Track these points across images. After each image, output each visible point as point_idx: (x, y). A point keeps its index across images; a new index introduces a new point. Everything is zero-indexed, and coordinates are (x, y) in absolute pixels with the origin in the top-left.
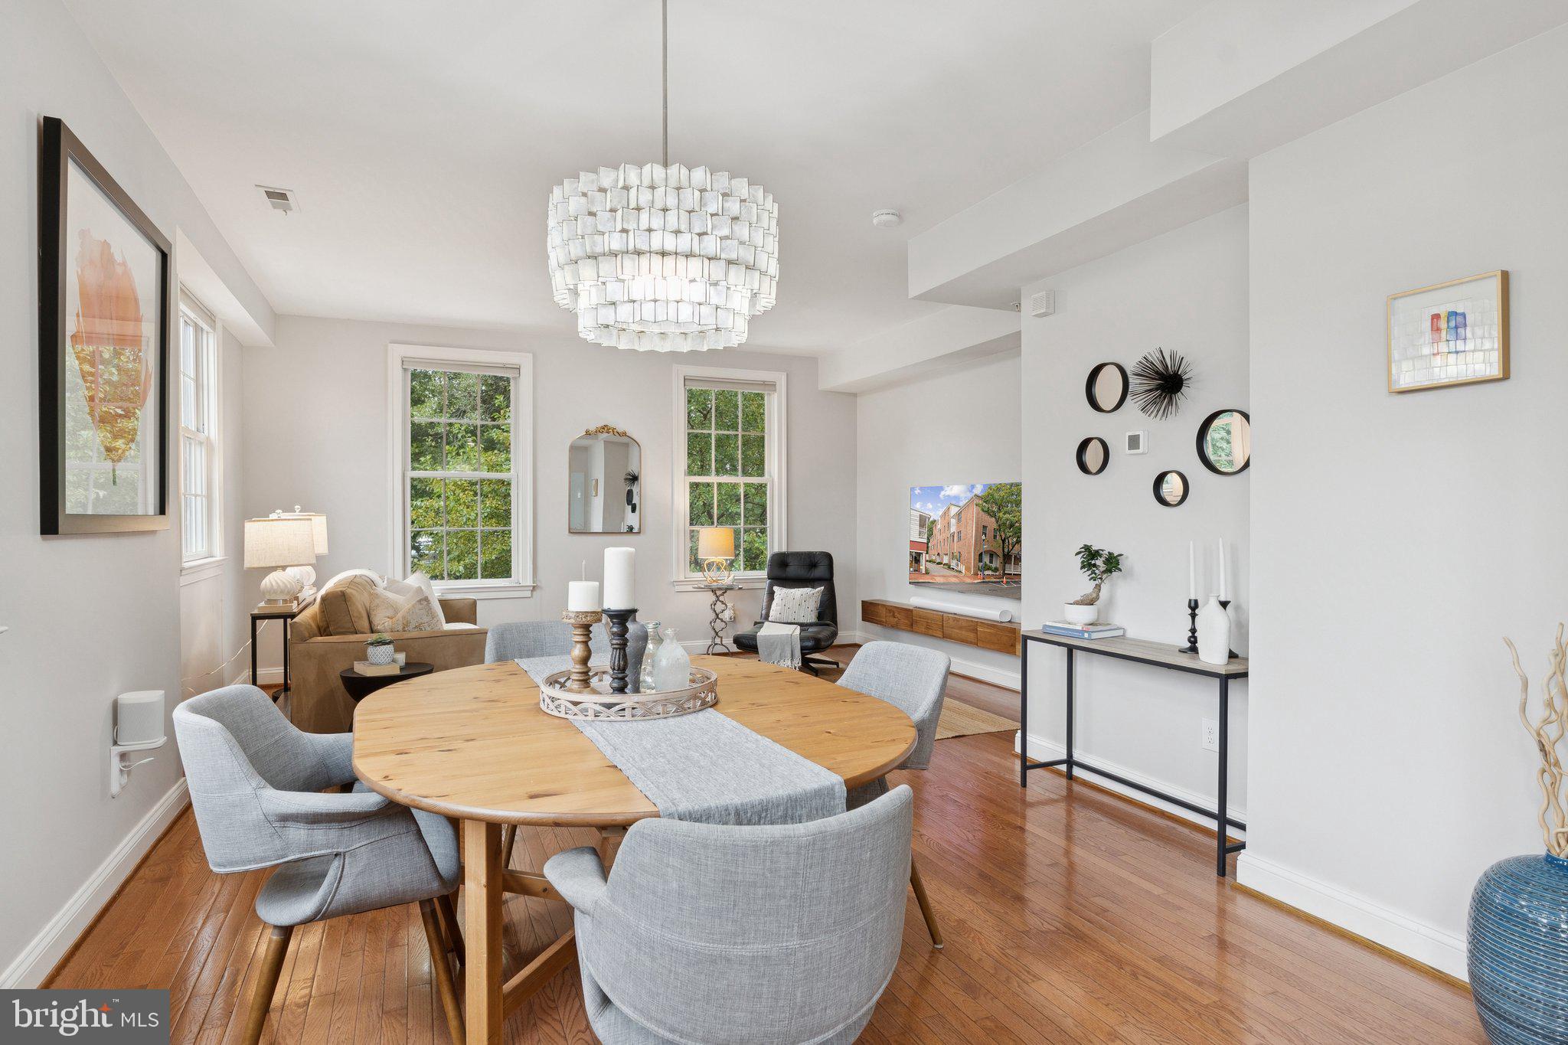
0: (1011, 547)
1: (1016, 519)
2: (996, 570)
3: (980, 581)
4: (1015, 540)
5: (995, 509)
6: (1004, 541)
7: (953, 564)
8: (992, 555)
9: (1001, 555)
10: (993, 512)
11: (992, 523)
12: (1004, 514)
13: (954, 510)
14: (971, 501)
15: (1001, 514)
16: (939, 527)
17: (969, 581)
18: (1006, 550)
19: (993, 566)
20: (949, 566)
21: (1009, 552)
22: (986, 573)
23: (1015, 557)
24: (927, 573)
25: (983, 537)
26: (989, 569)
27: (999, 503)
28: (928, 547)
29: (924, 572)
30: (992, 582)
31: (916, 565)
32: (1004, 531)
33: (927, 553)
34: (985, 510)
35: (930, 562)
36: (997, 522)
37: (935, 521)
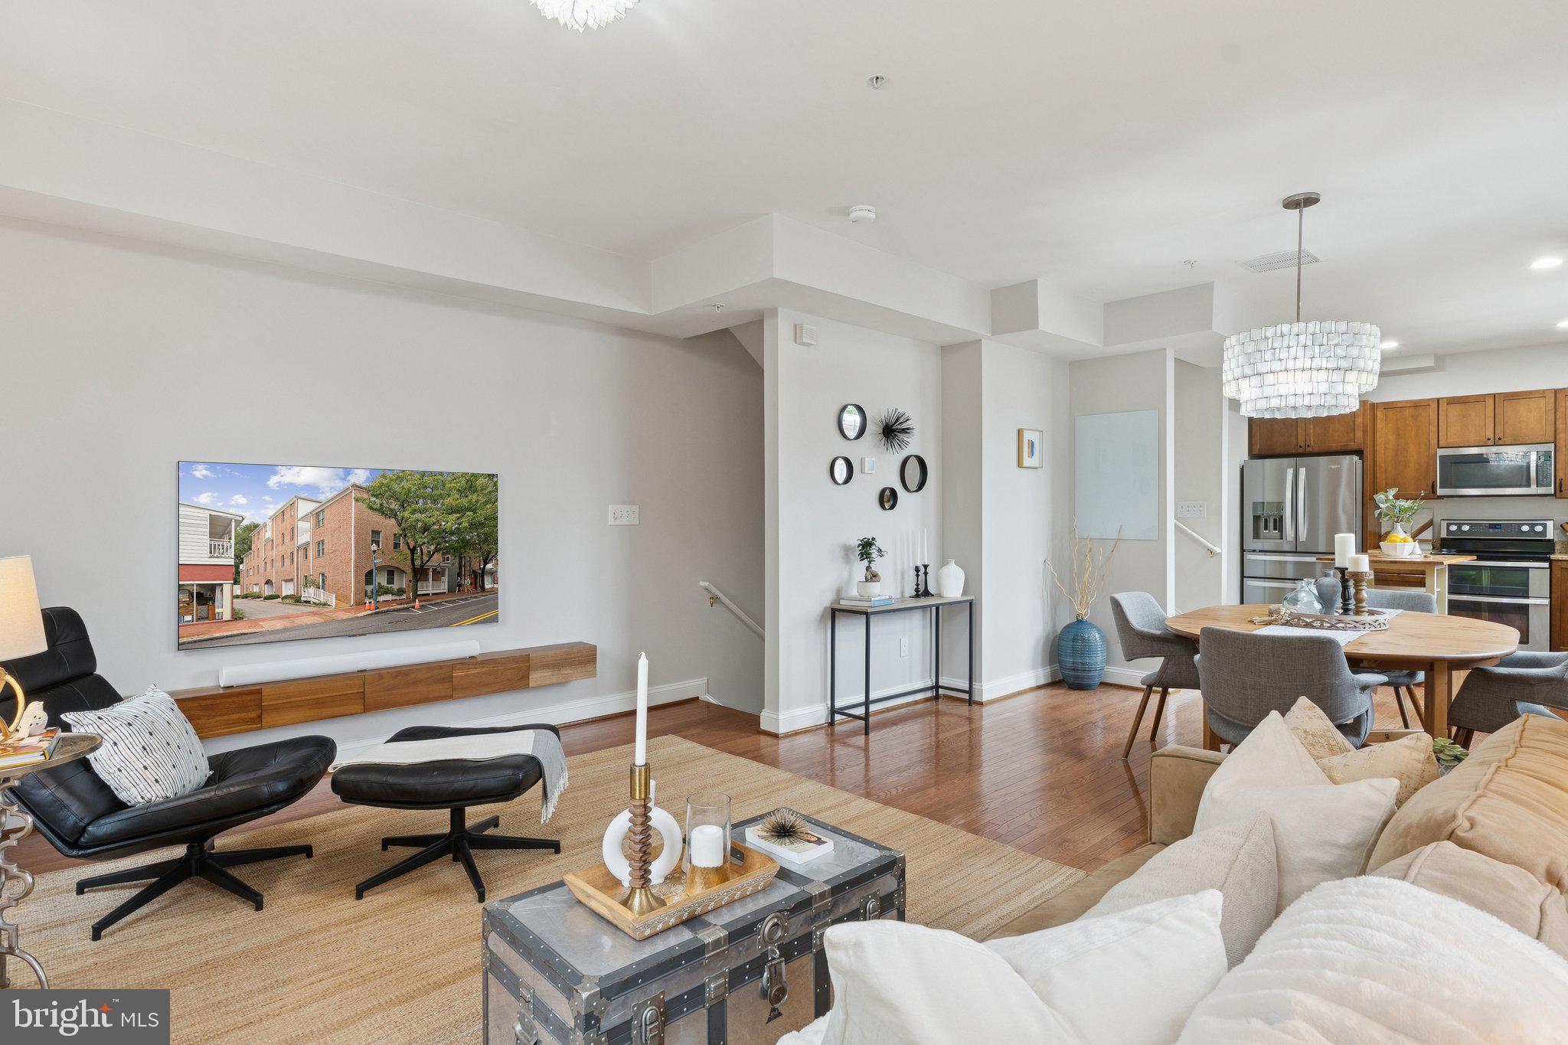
0: (425, 558)
1: (433, 520)
2: (401, 591)
3: (369, 612)
4: (432, 547)
5: (395, 505)
6: (413, 551)
7: (309, 594)
8: (391, 573)
9: (409, 570)
10: (392, 510)
11: (389, 527)
12: (414, 512)
13: (304, 508)
14: (343, 495)
15: (406, 514)
16: (268, 535)
17: (347, 616)
18: (418, 563)
19: (395, 587)
20: (297, 600)
21: (422, 565)
22: (381, 598)
23: (434, 571)
24: (237, 616)
25: (374, 547)
26: (387, 592)
27: (403, 497)
28: (238, 573)
29: (227, 616)
30: (394, 611)
31: (204, 608)
32: (413, 537)
33: (236, 582)
34: (375, 507)
35: (245, 597)
36: (400, 525)
37: (256, 526)
